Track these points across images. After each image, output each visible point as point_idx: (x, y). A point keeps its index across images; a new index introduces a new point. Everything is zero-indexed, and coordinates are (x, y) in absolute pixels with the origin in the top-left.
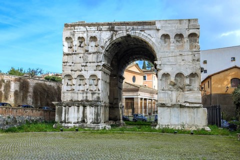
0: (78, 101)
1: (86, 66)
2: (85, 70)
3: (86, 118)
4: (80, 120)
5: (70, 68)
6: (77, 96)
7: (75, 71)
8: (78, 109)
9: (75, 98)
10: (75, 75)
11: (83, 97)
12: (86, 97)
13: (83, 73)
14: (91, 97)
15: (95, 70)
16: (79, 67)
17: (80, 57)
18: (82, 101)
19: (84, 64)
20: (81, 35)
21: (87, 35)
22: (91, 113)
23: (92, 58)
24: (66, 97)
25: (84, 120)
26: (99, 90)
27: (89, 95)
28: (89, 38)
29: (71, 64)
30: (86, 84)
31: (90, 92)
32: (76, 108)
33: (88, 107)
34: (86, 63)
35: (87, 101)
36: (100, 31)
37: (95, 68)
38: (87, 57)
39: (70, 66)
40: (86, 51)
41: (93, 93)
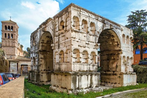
0: (84, 71)
1: (88, 44)
2: (88, 47)
5: (78, 44)
6: (83, 67)
7: (81, 47)
9: (82, 69)
10: (82, 50)
11: (87, 68)
12: (89, 68)
13: (87, 49)
14: (92, 68)
15: (94, 49)
16: (83, 44)
17: (85, 36)
18: (87, 71)
19: (88, 43)
20: (85, 18)
21: (89, 20)
22: (95, 80)
23: (92, 39)
24: (75, 68)
25: (91, 86)
26: (96, 63)
27: (91, 67)
28: (90, 23)
29: (78, 40)
30: (89, 58)
31: (92, 64)
32: (86, 77)
33: (93, 76)
34: (89, 42)
35: (90, 71)
36: (97, 20)
37: (94, 47)
38: (89, 38)
39: (77, 42)
40: (88, 32)
41: (93, 66)
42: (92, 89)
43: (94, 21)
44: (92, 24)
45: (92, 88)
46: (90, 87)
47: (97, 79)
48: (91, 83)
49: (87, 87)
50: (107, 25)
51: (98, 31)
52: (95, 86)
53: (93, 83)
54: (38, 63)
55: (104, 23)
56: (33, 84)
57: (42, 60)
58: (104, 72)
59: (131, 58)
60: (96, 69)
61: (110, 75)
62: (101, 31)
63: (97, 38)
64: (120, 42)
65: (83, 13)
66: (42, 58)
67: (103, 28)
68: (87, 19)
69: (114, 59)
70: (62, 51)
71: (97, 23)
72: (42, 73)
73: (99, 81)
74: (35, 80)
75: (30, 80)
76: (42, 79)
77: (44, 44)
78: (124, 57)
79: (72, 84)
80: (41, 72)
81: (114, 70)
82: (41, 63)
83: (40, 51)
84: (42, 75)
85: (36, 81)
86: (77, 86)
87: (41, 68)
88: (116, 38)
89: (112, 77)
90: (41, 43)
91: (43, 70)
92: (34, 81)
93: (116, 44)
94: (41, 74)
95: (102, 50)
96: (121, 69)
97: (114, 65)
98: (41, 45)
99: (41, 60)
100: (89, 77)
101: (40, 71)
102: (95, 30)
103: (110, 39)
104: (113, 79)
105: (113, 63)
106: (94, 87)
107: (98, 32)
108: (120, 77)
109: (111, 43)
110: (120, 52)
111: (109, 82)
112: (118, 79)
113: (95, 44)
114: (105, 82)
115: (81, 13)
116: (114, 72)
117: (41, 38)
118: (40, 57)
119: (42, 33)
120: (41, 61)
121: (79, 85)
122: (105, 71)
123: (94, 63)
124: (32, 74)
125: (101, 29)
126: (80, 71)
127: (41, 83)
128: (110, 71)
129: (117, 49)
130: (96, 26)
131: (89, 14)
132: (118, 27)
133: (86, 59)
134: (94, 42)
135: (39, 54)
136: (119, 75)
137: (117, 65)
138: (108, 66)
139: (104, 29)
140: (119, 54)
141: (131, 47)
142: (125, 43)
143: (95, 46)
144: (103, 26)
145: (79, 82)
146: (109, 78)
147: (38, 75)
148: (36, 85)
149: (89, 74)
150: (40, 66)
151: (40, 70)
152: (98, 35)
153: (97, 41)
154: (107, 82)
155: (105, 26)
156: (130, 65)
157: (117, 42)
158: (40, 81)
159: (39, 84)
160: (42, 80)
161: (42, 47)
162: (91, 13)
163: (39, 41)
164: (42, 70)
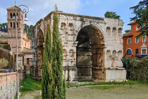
8: (65, 72)
14: (70, 64)
19: (66, 42)
21: (67, 22)
23: (70, 38)
25: (69, 79)
26: (75, 59)
28: (68, 24)
31: (70, 61)
33: (71, 71)
36: (75, 20)
40: (67, 33)
41: (72, 62)
43: (73, 22)
44: (71, 25)
52: (72, 79)
54: (37, 58)
55: (83, 21)
56: (33, 79)
58: (94, 67)
59: (120, 52)
60: (75, 64)
61: (97, 70)
62: (80, 29)
63: (76, 37)
64: (103, 36)
65: (62, 18)
66: (40, 54)
67: (82, 26)
68: (66, 22)
69: (100, 53)
71: (75, 23)
72: (40, 68)
73: (76, 76)
75: (31, 75)
76: (40, 74)
77: (41, 40)
80: (39, 67)
81: (100, 65)
82: (39, 58)
83: (38, 47)
84: (40, 71)
85: (35, 77)
87: (39, 63)
88: (100, 32)
89: (99, 72)
90: (39, 38)
91: (41, 65)
92: (34, 76)
93: (101, 38)
94: (39, 69)
96: (104, 64)
97: (100, 60)
101: (38, 66)
102: (74, 30)
105: (100, 58)
106: (71, 81)
107: (76, 31)
109: (97, 37)
111: (97, 78)
113: (73, 42)
114: (94, 78)
116: (100, 67)
118: (38, 53)
119: (38, 30)
123: (73, 59)
124: (32, 69)
125: (79, 28)
127: (39, 78)
128: (98, 66)
129: (102, 43)
130: (74, 26)
131: (68, 17)
132: (100, 21)
133: (66, 56)
134: (73, 40)
135: (38, 50)
137: (102, 60)
138: (97, 61)
139: (83, 26)
140: (104, 48)
141: (119, 39)
142: (110, 36)
143: (73, 44)
144: (82, 24)
146: (97, 74)
147: (37, 71)
148: (35, 80)
151: (38, 65)
152: (77, 34)
153: (75, 39)
155: (84, 24)
156: (120, 59)
157: (101, 36)
158: (39, 77)
159: (37, 79)
160: (40, 76)
161: (40, 43)
162: (70, 15)
163: (37, 37)
164: (40, 66)
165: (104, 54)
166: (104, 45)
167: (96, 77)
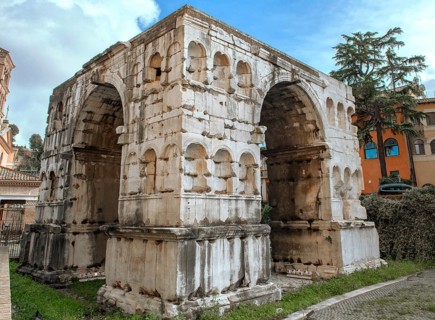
0: (220, 223)
1: (232, 128)
2: (231, 139)
3: (248, 272)
4: (236, 279)
5: (201, 127)
6: (216, 208)
7: (211, 137)
8: (232, 246)
9: (214, 216)
10: (212, 147)
11: (230, 211)
12: (237, 210)
13: (227, 144)
14: (245, 212)
15: (249, 143)
16: (218, 127)
17: (221, 103)
18: (228, 222)
19: (230, 123)
20: (222, 50)
21: (234, 54)
22: (256, 255)
23: (243, 111)
24: (192, 211)
25: (243, 278)
26: (256, 193)
27: (242, 205)
28: (236, 62)
29: (203, 116)
30: (234, 175)
31: (243, 197)
32: (227, 243)
33: (250, 240)
34: (233, 120)
35: (239, 222)
36: (255, 55)
37: (249, 137)
38: (235, 107)
39: (200, 120)
40: (231, 91)
41: (249, 201)
42: (245, 293)
43: (248, 58)
44: (243, 67)
45: (248, 286)
46: (241, 283)
47: (263, 250)
48: (244, 268)
49: (228, 284)
50: (283, 71)
51: (259, 87)
52: (256, 277)
53: (248, 265)
54: (66, 194)
55: (275, 65)
56: (37, 279)
57: (80, 182)
58: (282, 224)
59: (357, 172)
60: (257, 212)
61: (299, 231)
62: (268, 87)
63: (258, 110)
64: (321, 122)
65: (219, 36)
66: (79, 176)
67: (273, 79)
68: (229, 53)
69: (309, 177)
70: (151, 151)
71: (256, 65)
72: (75, 234)
73: (267, 259)
74: (46, 262)
75: (25, 264)
76: (71, 258)
77: (92, 126)
78: (336, 169)
79: (179, 275)
80: (73, 229)
81: (310, 214)
82: (75, 193)
83: (76, 149)
84: (73, 243)
85: (50, 269)
86: (197, 285)
87: (72, 214)
88: (310, 109)
89: (306, 239)
90: (84, 121)
91: (79, 222)
92: (41, 268)
93: (311, 127)
94: (69, 237)
95: (272, 147)
96: (330, 210)
97: (310, 199)
98: (82, 127)
99: (75, 181)
100: (237, 242)
101: (69, 226)
102: (252, 86)
103: (294, 112)
104: (310, 246)
105: (306, 191)
106: (253, 285)
107: (260, 91)
108: (329, 239)
109: (296, 125)
110: (323, 155)
111: (299, 261)
112: (326, 248)
113: (251, 128)
114: (285, 260)
115: (212, 33)
116: (310, 221)
117: (83, 105)
118: (73, 172)
119: (91, 88)
120: (77, 186)
121: (202, 280)
122: (285, 221)
123: (250, 190)
124: (37, 239)
125: (266, 82)
126: (205, 222)
127: (66, 276)
128: (300, 219)
129: (316, 142)
130: (253, 73)
131: (235, 38)
132: (313, 77)
133: (226, 178)
134: (250, 121)
135: (73, 161)
136: (326, 234)
137: (318, 199)
138: (293, 200)
139: (276, 82)
140: (322, 159)
141: (351, 137)
142: (334, 125)
143: (251, 133)
144: (273, 73)
145: (203, 266)
146: (298, 245)
147: (60, 243)
148: (47, 283)
149: (237, 232)
150: (71, 204)
151: (69, 221)
152: (261, 101)
153: (257, 119)
154: (292, 261)
155: (279, 73)
156: (355, 197)
157: (314, 122)
158: (66, 268)
159: (58, 280)
160: (70, 264)
161: (84, 137)
162: (239, 35)
163: (78, 116)
164: (75, 223)
165: (328, 176)
166: (324, 148)
167: (295, 258)
